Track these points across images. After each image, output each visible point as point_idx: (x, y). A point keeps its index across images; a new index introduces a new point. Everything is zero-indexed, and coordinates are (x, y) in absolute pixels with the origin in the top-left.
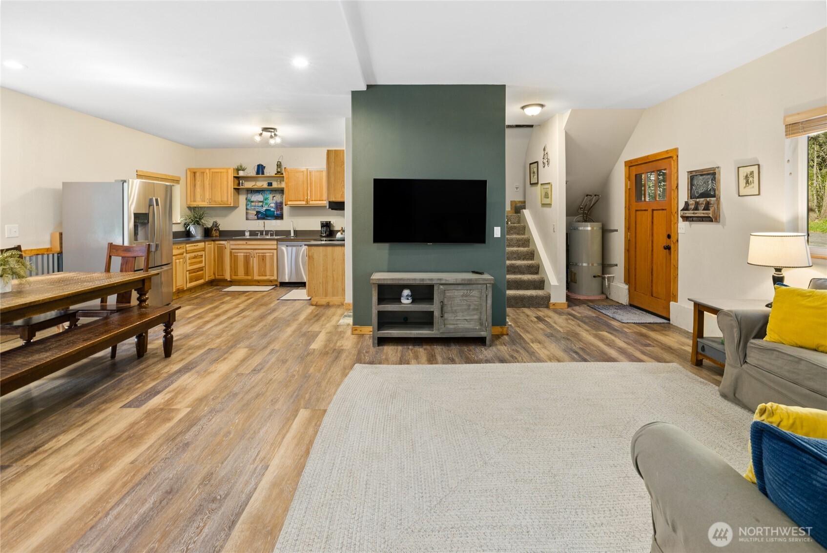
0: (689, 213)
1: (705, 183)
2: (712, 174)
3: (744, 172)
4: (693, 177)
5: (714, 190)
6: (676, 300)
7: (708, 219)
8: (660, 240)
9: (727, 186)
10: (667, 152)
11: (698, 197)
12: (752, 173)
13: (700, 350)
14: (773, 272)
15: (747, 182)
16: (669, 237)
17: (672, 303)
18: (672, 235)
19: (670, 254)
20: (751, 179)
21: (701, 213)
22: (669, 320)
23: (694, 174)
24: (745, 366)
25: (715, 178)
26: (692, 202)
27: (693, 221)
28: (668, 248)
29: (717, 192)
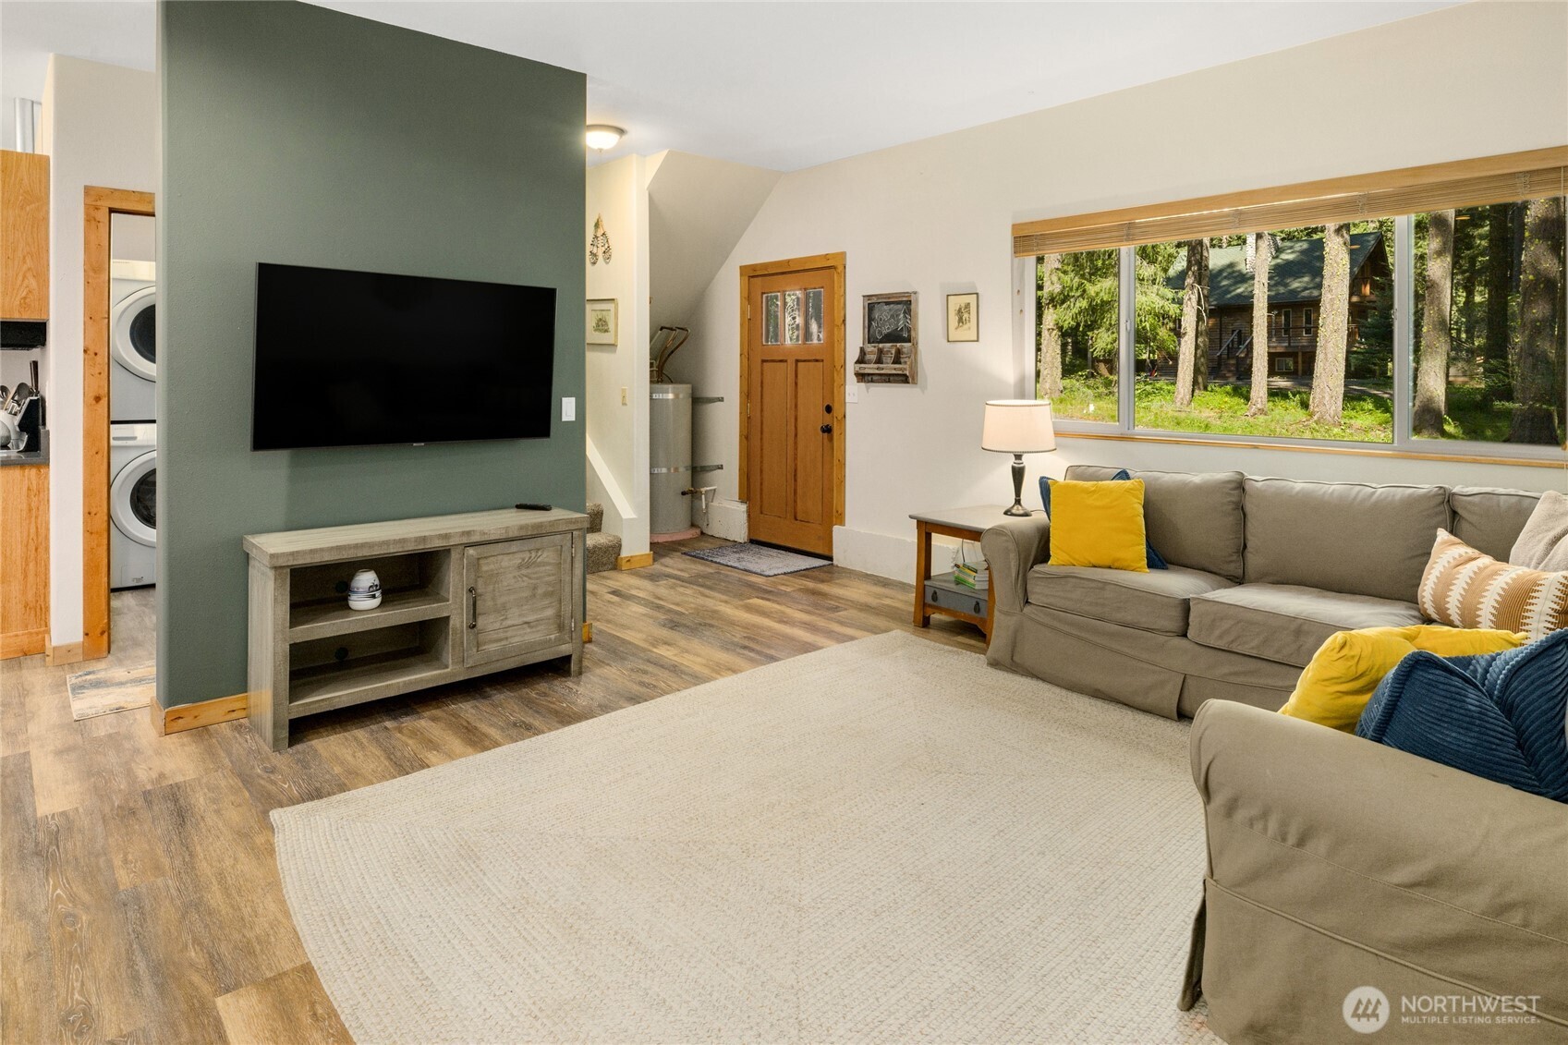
0: (870, 368)
1: (892, 316)
2: (905, 304)
3: (956, 303)
4: (872, 305)
5: (909, 330)
6: (842, 523)
7: (904, 379)
8: (812, 416)
9: (929, 324)
10: (826, 257)
11: (881, 342)
12: (968, 306)
13: (929, 600)
14: (1011, 461)
15: (960, 320)
16: (829, 409)
17: (836, 528)
18: (836, 407)
19: (831, 439)
20: (966, 316)
21: (888, 368)
22: (830, 558)
23: (874, 300)
24: (1027, 609)
25: (910, 310)
26: (870, 348)
27: (872, 381)
28: (827, 430)
29: (913, 334)
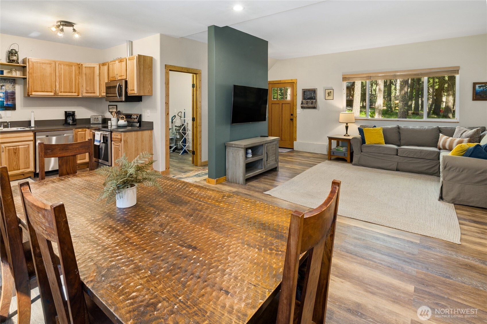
0: (305, 106)
1: (310, 94)
2: (314, 91)
3: (327, 91)
4: (305, 92)
6: (296, 141)
7: (314, 108)
8: (287, 116)
9: (320, 96)
10: (291, 80)
11: (307, 99)
12: (331, 92)
13: (332, 154)
15: (329, 95)
16: (292, 115)
17: (294, 142)
18: (294, 114)
19: (293, 122)
20: (330, 94)
21: (310, 105)
22: (293, 149)
23: (305, 90)
24: (362, 153)
25: (315, 93)
26: (304, 101)
27: (305, 108)
28: (292, 120)
29: (316, 98)
